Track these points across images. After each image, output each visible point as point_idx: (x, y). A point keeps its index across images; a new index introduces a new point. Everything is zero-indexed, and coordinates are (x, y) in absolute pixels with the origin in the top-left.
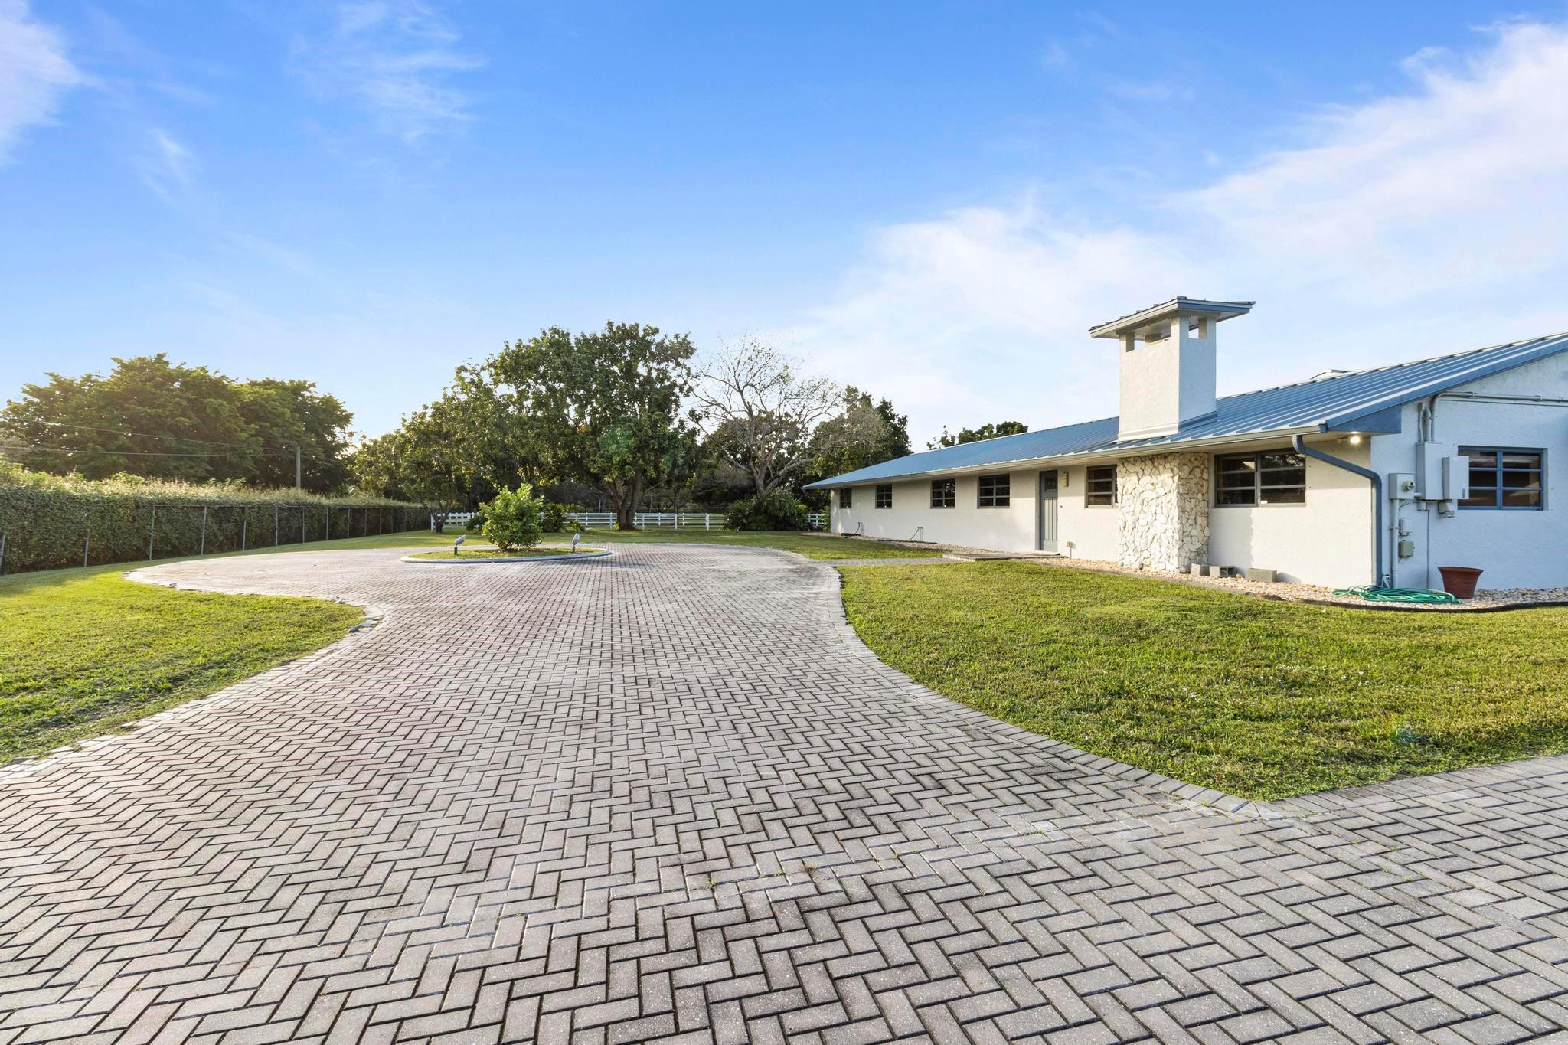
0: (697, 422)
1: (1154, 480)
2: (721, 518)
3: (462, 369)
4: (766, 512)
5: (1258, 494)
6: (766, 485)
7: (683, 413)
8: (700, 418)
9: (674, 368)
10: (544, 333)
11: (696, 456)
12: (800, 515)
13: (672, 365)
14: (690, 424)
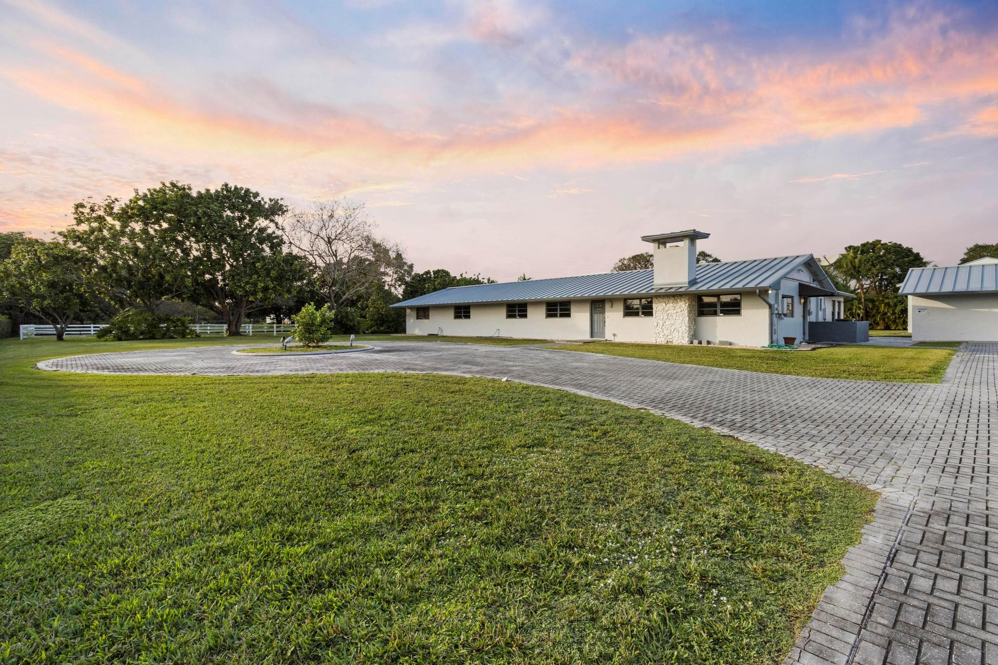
1: (675, 305)
5: (719, 311)
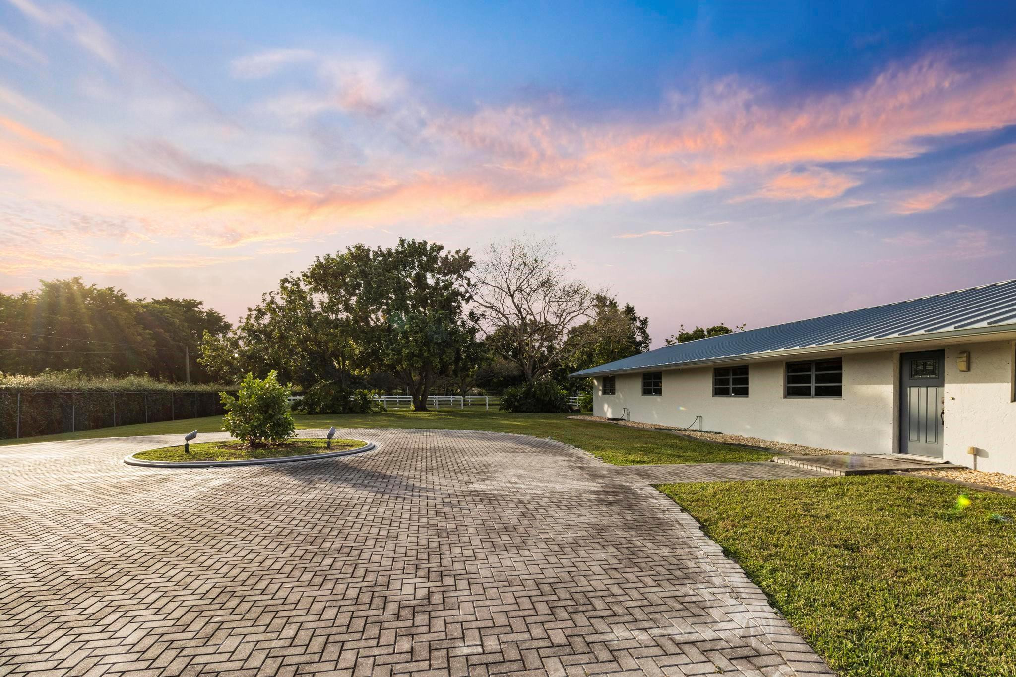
0: (476, 322)
2: (497, 400)
3: (285, 280)
4: (534, 396)
6: (533, 374)
7: (465, 315)
8: (478, 319)
9: (457, 279)
10: (349, 250)
11: (477, 352)
12: (562, 398)
13: (455, 276)
14: (470, 324)
